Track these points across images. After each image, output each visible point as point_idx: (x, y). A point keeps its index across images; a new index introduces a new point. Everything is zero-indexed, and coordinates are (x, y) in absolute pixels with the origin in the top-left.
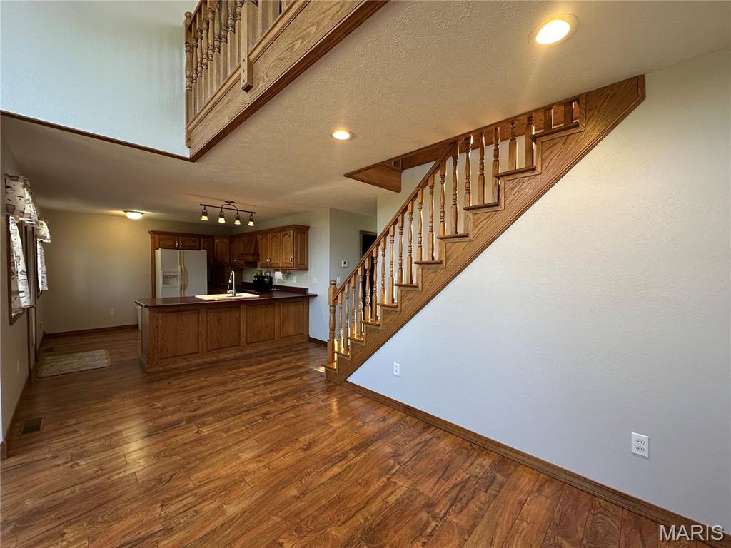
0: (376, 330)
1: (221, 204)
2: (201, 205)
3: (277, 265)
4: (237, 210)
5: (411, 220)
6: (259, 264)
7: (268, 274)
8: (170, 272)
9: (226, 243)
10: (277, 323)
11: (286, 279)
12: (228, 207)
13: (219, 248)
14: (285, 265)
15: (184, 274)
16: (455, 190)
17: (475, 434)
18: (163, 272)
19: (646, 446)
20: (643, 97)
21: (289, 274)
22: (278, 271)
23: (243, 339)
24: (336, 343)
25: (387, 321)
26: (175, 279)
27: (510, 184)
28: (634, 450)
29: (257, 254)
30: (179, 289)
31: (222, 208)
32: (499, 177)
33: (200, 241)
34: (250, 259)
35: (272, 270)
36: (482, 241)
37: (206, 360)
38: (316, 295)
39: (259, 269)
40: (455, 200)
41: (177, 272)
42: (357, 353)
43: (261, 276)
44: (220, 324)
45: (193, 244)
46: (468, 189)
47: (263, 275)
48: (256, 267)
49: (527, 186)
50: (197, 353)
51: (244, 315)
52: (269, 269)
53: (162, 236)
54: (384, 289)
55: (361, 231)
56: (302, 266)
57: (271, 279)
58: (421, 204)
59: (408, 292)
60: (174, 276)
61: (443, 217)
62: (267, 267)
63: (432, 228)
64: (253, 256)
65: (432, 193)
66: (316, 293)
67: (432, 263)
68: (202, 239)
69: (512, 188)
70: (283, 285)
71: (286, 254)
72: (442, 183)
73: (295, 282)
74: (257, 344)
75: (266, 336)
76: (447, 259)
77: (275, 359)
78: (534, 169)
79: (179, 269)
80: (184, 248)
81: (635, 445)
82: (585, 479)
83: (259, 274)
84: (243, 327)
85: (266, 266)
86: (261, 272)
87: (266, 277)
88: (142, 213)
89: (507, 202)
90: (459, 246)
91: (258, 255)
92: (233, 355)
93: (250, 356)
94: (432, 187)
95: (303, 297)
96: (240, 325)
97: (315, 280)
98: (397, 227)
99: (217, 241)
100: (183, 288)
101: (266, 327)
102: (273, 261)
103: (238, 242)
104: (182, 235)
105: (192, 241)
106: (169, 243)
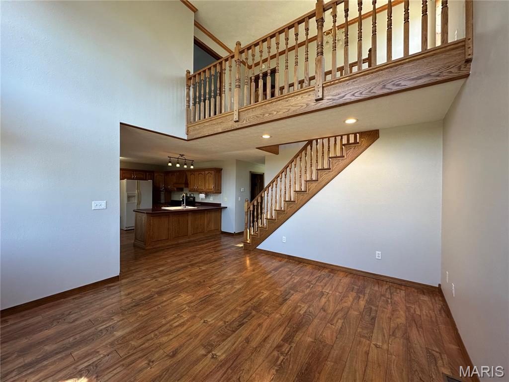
0: (273, 222)
1: (177, 156)
2: (169, 157)
3: (201, 190)
4: (185, 160)
5: (290, 171)
6: (186, 189)
7: (192, 195)
8: (131, 194)
9: (162, 176)
10: (206, 223)
11: (206, 198)
13: (157, 179)
14: (208, 190)
15: (139, 195)
16: (311, 160)
17: (320, 263)
18: (128, 194)
19: (380, 256)
20: (379, 137)
21: (208, 195)
22: (202, 193)
24: (248, 230)
25: (280, 217)
26: (134, 198)
27: (335, 161)
28: (377, 258)
30: (136, 204)
31: (178, 158)
32: (330, 158)
33: (146, 175)
34: (183, 186)
35: (196, 193)
36: (324, 183)
37: (173, 243)
38: (226, 208)
40: (311, 165)
41: (135, 194)
42: (263, 234)
44: (179, 223)
45: (142, 176)
46: (317, 160)
47: (188, 196)
49: (342, 163)
50: (168, 239)
51: (190, 218)
52: (193, 193)
53: (124, 172)
54: (276, 203)
55: (250, 172)
56: (218, 191)
57: (194, 198)
58: (295, 165)
59: (290, 204)
60: (134, 196)
61: (306, 172)
63: (301, 176)
65: (301, 161)
66: (226, 206)
67: (301, 191)
69: (336, 163)
70: (203, 201)
71: (209, 184)
72: (306, 157)
73: (211, 200)
74: (197, 234)
75: (201, 230)
76: (309, 190)
77: (210, 242)
78: (344, 157)
79: (136, 192)
80: (137, 179)
81: (377, 255)
82: (361, 271)
87: (190, 197)
89: (334, 168)
90: (314, 185)
91: (188, 184)
92: (185, 241)
93: (194, 241)
94: (301, 158)
95: (218, 208)
96: (188, 224)
97: (226, 199)
98: (283, 174)
99: (156, 174)
100: (139, 203)
101: (201, 225)
102: (199, 188)
103: (172, 175)
104: (136, 171)
105: (141, 174)
106: (128, 175)
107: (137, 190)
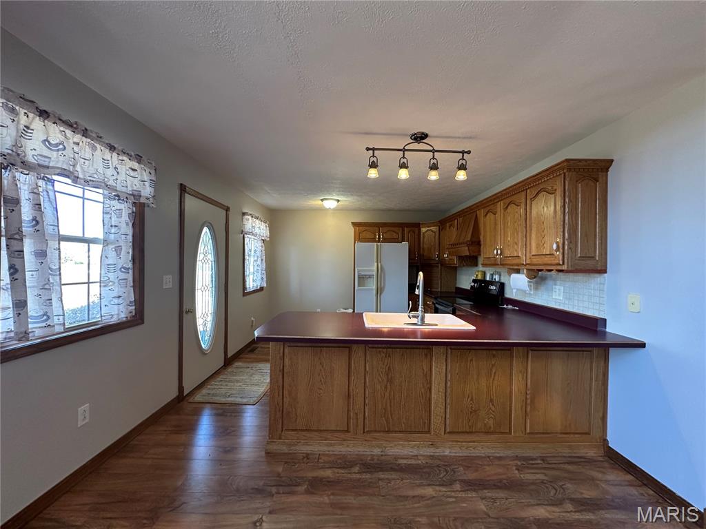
1: (401, 142)
2: (368, 149)
3: (516, 261)
4: (434, 151)
6: (481, 260)
7: (497, 278)
8: (366, 272)
9: (435, 232)
11: (536, 289)
12: (416, 146)
13: (425, 240)
14: (535, 261)
15: (381, 272)
21: (543, 279)
22: (518, 271)
23: (436, 421)
26: (372, 279)
29: (476, 243)
30: (374, 292)
31: (404, 150)
33: (403, 230)
34: (465, 251)
35: (504, 271)
38: (643, 345)
39: (481, 268)
41: (373, 270)
43: (484, 281)
45: (395, 236)
47: (488, 279)
48: (476, 265)
50: (348, 431)
51: (439, 368)
52: (498, 270)
53: (364, 228)
56: (585, 263)
57: (502, 286)
60: (370, 276)
62: (495, 265)
64: (468, 246)
68: (406, 229)
71: (542, 235)
74: (469, 437)
75: (491, 422)
79: (375, 268)
80: (386, 240)
83: (480, 277)
84: (437, 395)
85: (493, 263)
86: (484, 273)
87: (491, 283)
88: (338, 201)
91: (479, 244)
96: (430, 389)
99: (423, 230)
100: (380, 291)
101: (492, 400)
102: (507, 253)
103: (450, 227)
104: (384, 225)
105: (394, 231)
106: (369, 235)
107: (376, 264)
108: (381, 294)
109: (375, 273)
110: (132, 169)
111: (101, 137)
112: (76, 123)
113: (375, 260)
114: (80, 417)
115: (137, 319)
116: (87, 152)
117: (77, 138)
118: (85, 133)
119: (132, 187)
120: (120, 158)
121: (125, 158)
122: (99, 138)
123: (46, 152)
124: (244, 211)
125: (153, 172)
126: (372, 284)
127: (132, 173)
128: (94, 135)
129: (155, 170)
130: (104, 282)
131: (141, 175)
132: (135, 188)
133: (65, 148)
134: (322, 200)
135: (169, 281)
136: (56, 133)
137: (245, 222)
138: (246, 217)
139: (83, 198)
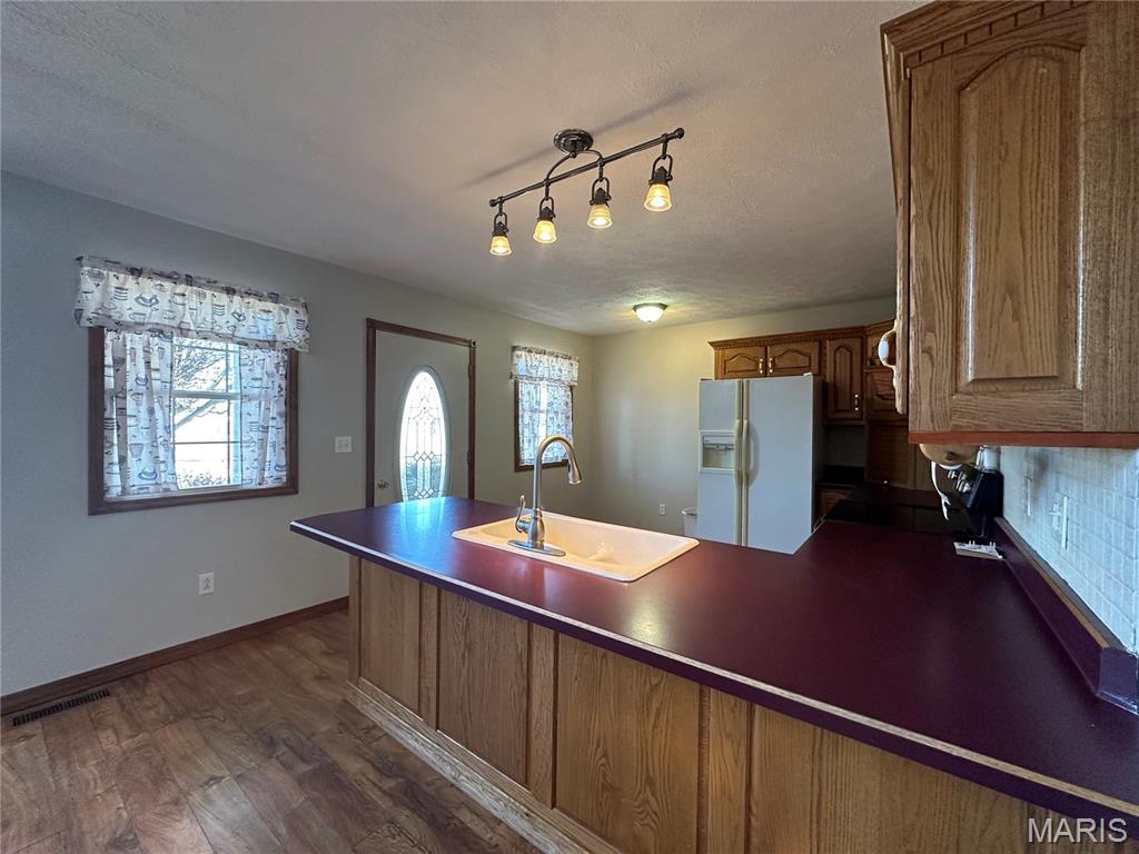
2: (493, 203)
4: (601, 162)
18: (704, 435)
26: (730, 452)
30: (735, 480)
45: (797, 361)
53: (730, 351)
60: (727, 448)
79: (736, 429)
88: (664, 307)
100: (745, 478)
105: (797, 351)
106: (745, 365)
107: (737, 422)
108: (748, 485)
109: (733, 440)
110: (265, 311)
111: (215, 282)
112: (176, 273)
113: (736, 415)
114: (201, 585)
115: (290, 487)
116: (193, 301)
117: (181, 288)
118: (189, 281)
119: (265, 331)
120: (247, 300)
121: (252, 300)
122: (211, 284)
123: (140, 309)
124: (515, 344)
125: (301, 310)
126: (730, 463)
127: (265, 316)
128: (204, 282)
129: (306, 307)
130: (246, 442)
131: (280, 315)
132: (269, 332)
133: (157, 302)
134: (635, 308)
135: (347, 444)
136: (149, 287)
137: (516, 361)
138: (518, 352)
139: (227, 351)
